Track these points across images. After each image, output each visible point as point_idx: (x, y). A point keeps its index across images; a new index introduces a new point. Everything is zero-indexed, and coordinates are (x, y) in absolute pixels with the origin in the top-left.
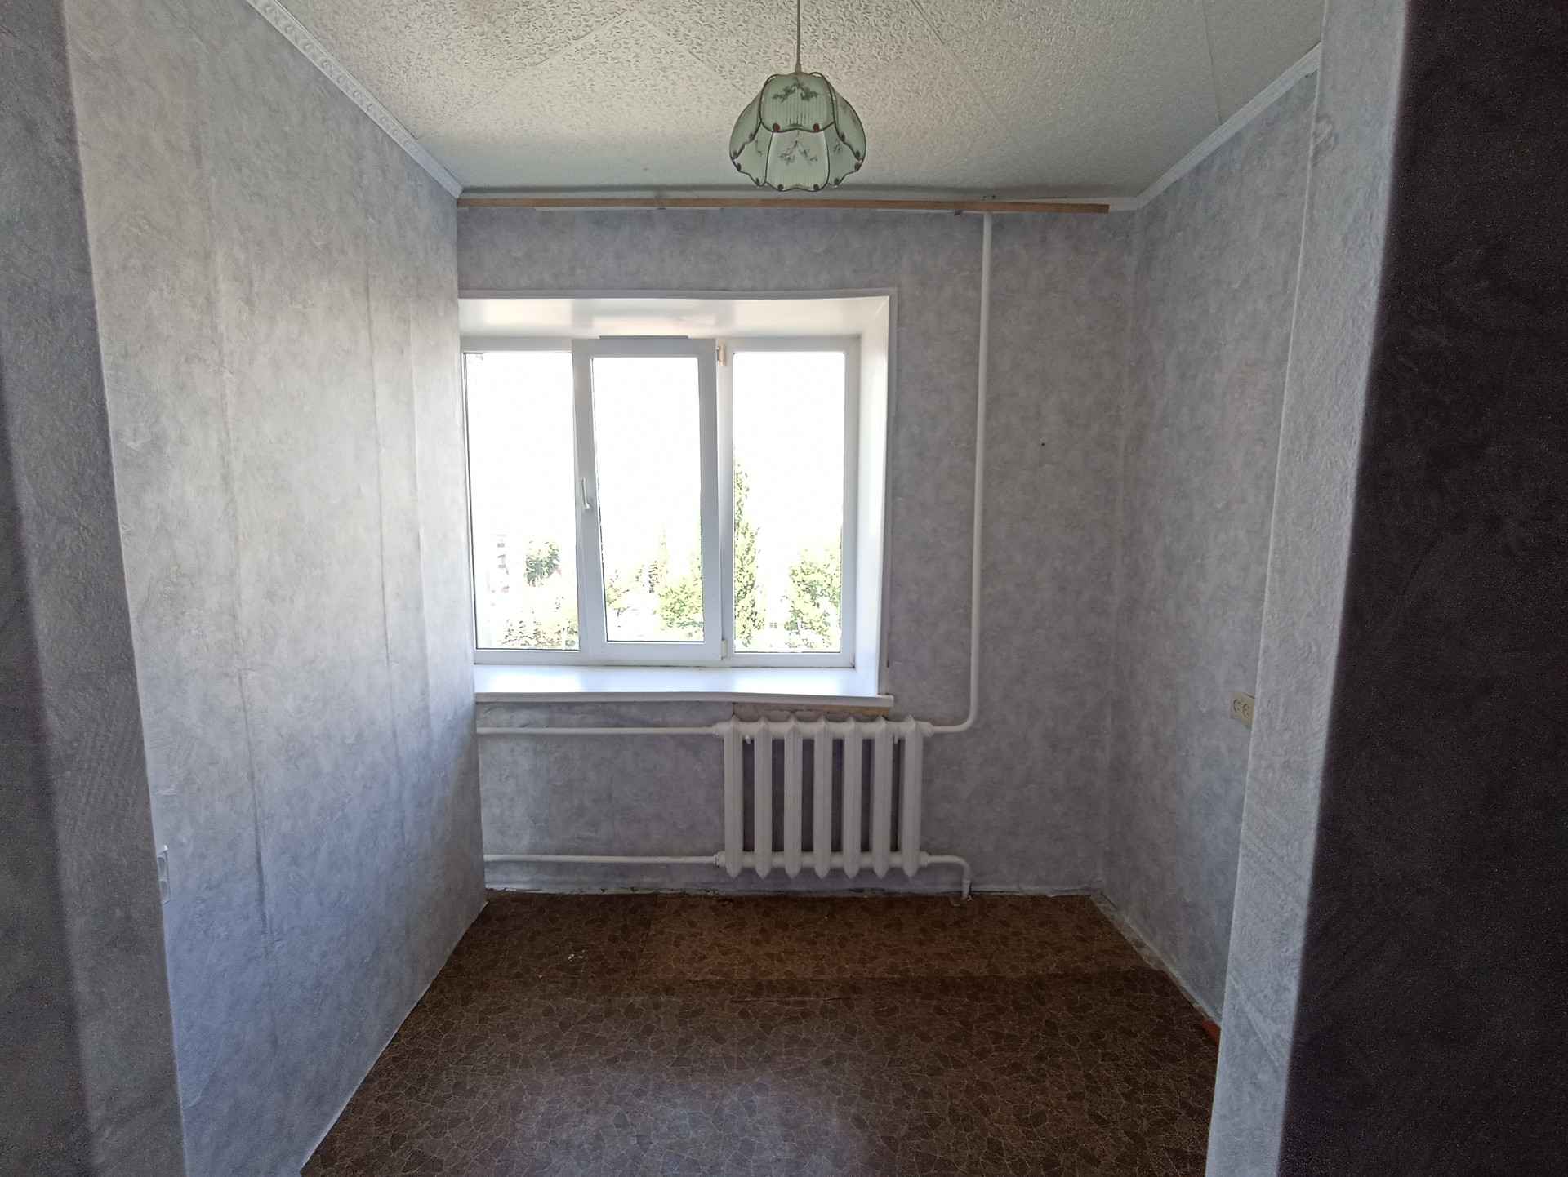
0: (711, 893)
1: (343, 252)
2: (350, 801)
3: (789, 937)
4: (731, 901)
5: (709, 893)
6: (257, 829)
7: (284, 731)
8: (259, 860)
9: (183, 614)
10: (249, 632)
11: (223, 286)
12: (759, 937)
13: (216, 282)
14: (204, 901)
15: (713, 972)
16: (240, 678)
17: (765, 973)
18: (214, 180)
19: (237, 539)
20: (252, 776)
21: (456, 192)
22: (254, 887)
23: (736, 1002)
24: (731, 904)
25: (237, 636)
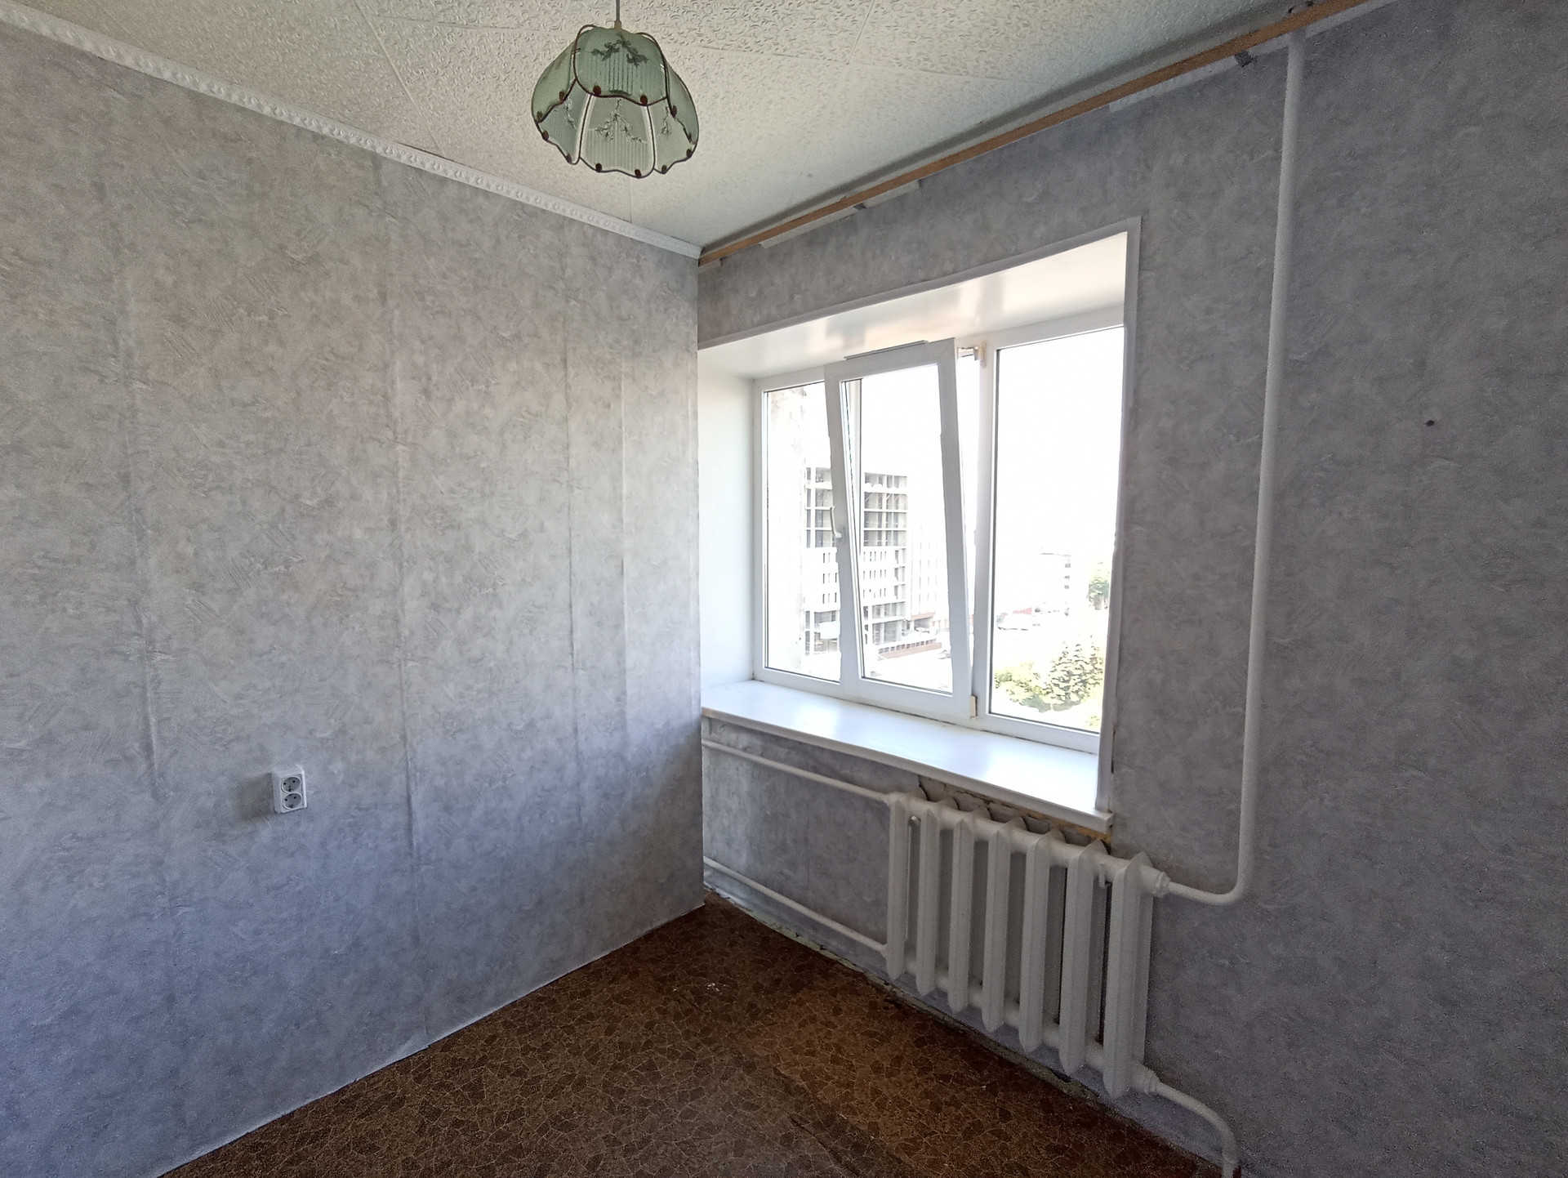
0: (888, 988)
1: (536, 335)
2: (512, 776)
3: (917, 1085)
4: (898, 1006)
5: (886, 987)
6: (408, 777)
7: (442, 710)
8: (409, 799)
9: (347, 616)
10: (412, 632)
11: (399, 385)
12: (886, 1064)
13: (393, 383)
14: (353, 817)
15: (805, 1076)
16: (400, 665)
17: (852, 1110)
18: (397, 313)
19: (401, 566)
20: (404, 738)
21: (695, 253)
22: (402, 819)
23: (794, 1121)
24: (896, 1011)
25: (399, 635)
